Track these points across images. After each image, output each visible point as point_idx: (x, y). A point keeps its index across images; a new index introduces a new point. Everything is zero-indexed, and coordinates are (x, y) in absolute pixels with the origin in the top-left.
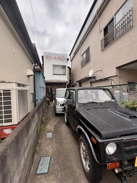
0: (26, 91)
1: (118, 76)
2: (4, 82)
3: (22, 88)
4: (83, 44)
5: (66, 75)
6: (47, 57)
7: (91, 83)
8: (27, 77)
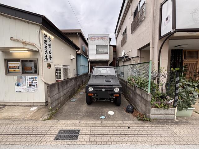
0: (68, 68)
1: (140, 57)
2: (58, 65)
3: (65, 67)
4: (124, 23)
5: (108, 54)
6: (91, 38)
7: (124, 62)
8: (71, 60)
